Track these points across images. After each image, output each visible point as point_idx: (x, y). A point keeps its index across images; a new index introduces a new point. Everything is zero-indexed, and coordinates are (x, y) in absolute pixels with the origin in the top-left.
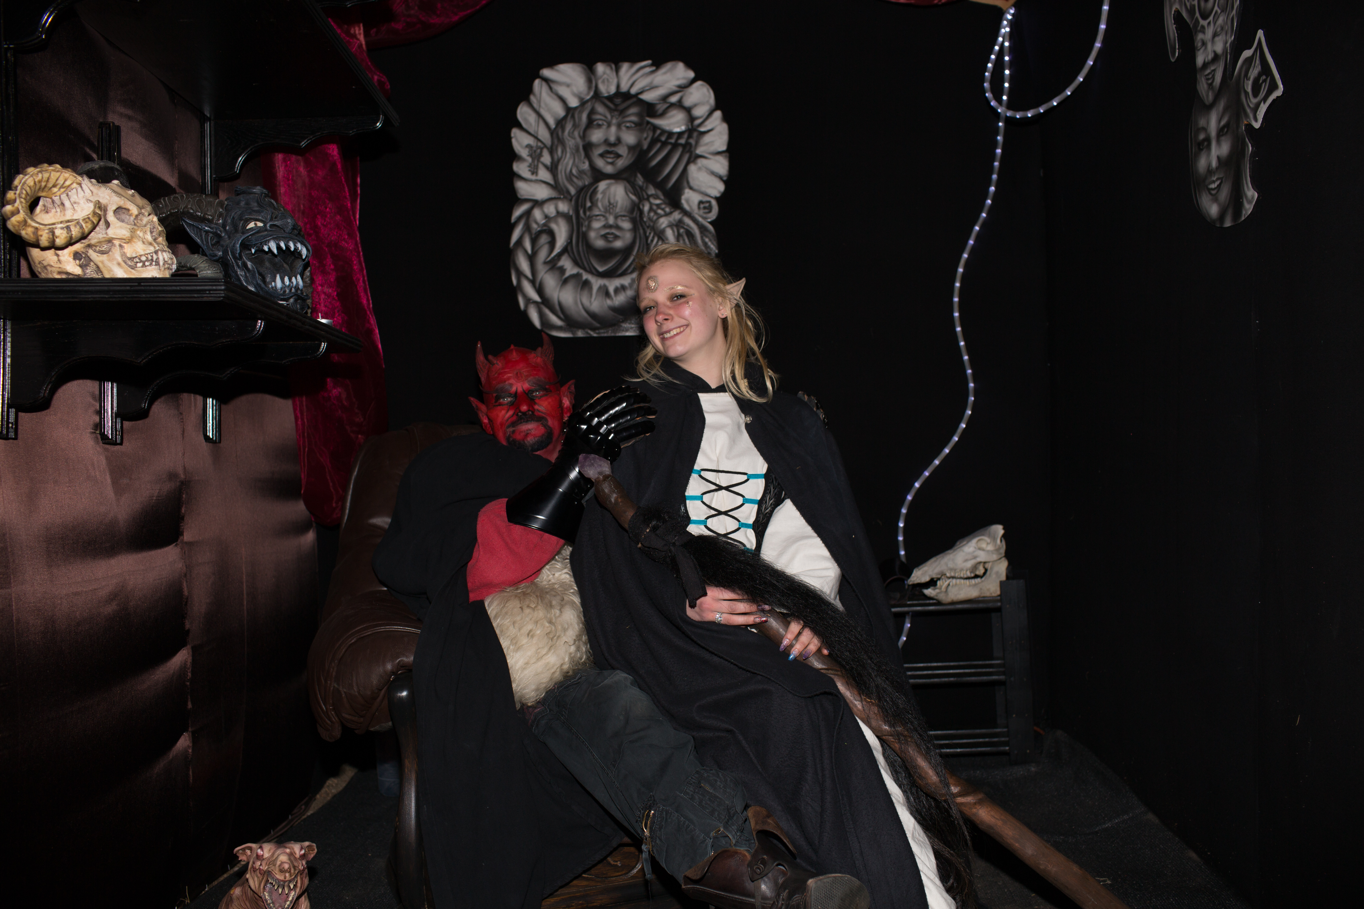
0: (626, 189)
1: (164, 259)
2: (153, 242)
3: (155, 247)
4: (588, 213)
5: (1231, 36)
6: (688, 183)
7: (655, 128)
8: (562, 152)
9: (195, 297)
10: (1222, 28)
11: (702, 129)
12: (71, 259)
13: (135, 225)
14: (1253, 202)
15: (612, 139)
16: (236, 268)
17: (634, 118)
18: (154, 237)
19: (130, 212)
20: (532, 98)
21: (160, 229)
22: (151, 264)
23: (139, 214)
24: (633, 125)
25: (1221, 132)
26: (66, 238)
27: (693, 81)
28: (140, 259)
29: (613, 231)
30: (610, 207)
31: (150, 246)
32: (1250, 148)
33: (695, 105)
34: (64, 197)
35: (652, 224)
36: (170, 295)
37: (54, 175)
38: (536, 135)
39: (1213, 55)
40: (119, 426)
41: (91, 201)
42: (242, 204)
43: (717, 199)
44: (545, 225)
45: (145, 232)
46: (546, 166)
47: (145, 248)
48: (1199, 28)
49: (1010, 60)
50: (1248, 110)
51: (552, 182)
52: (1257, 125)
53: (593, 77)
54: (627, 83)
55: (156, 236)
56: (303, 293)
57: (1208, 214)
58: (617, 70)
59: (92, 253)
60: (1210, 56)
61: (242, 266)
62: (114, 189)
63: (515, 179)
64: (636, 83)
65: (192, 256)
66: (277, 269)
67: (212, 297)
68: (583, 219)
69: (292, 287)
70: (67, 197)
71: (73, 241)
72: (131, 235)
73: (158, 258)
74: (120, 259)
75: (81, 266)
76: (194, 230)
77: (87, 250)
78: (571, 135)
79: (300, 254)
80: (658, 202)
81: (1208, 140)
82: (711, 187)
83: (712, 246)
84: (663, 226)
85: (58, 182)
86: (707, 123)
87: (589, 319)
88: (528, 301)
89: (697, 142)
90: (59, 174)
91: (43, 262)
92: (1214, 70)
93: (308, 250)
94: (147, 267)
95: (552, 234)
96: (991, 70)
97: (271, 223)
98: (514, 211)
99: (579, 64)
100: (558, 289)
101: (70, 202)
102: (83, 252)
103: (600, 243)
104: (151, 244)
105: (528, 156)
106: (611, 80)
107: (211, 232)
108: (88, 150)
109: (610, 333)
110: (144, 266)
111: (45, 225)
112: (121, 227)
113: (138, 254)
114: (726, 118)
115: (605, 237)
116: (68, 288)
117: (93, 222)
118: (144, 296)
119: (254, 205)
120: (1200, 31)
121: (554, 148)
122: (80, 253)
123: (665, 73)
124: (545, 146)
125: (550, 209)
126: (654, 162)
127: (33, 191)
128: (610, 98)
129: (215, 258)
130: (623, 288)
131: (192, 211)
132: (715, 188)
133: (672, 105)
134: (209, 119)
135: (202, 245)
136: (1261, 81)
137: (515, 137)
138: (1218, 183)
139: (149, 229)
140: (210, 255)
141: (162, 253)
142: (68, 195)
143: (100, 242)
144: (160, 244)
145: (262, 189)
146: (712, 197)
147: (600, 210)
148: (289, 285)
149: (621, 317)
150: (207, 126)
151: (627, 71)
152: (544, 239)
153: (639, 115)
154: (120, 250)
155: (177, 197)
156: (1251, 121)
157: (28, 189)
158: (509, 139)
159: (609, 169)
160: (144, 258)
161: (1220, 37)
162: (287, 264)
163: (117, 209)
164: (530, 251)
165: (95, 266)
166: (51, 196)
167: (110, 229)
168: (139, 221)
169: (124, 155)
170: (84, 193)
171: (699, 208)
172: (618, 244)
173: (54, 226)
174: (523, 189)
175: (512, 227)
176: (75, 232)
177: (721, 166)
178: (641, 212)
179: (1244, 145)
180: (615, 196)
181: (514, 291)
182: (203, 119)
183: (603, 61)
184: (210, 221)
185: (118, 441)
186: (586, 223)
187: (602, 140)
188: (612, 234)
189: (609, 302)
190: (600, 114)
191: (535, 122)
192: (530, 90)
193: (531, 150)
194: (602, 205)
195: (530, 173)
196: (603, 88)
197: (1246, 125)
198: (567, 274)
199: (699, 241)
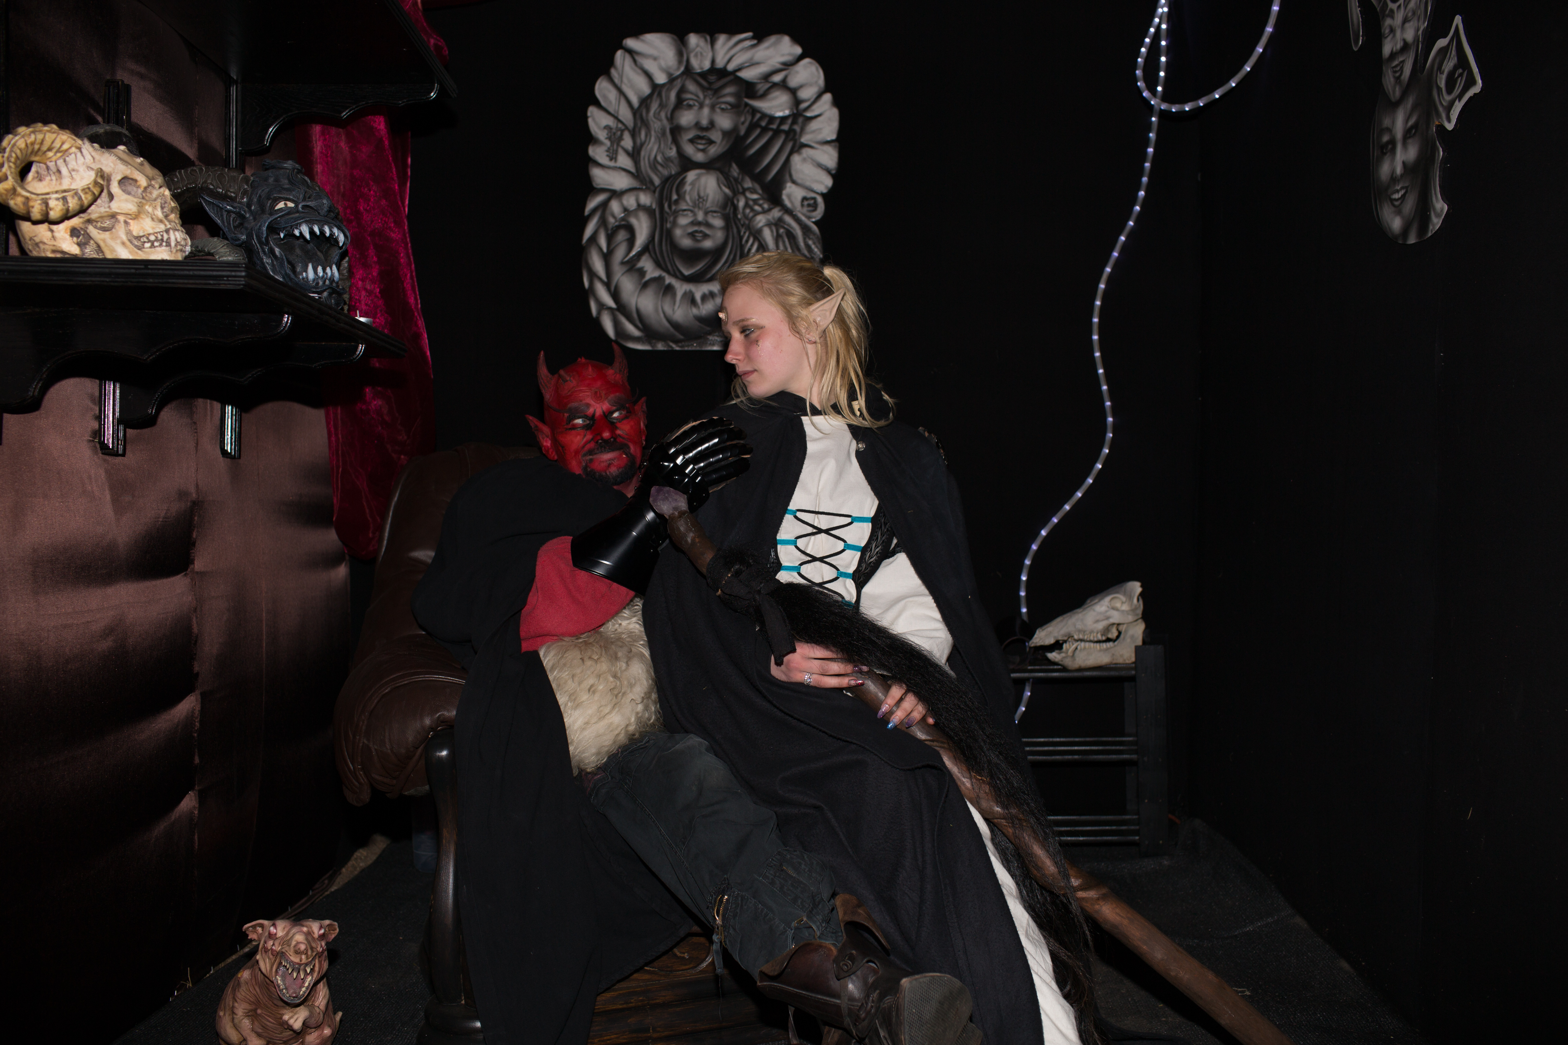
0: (718, 180)
1: (176, 239)
2: (164, 219)
3: (166, 225)
4: (674, 208)
5: (1424, 23)
6: (791, 176)
7: (754, 111)
8: (646, 136)
9: (210, 284)
10: (1414, 13)
11: (809, 114)
12: (68, 236)
13: (143, 198)
14: (1442, 215)
15: (705, 122)
16: (261, 254)
17: (730, 99)
18: (165, 214)
19: (138, 184)
20: (613, 71)
21: (173, 204)
22: (161, 245)
23: (149, 185)
24: (729, 107)
25: (1408, 134)
26: (62, 210)
27: (800, 58)
28: (148, 238)
29: (703, 229)
30: (700, 200)
31: (160, 224)
32: (1441, 153)
33: (801, 87)
34: (60, 163)
35: (747, 222)
36: (181, 281)
37: (49, 137)
38: (616, 115)
39: (1402, 44)
40: (121, 435)
41: (92, 169)
42: (271, 180)
43: (823, 195)
44: (623, 219)
45: (155, 208)
46: (626, 151)
47: (154, 226)
48: (1387, 12)
49: (1167, 45)
50: (1441, 109)
51: (633, 170)
52: (1450, 127)
53: (684, 50)
54: (723, 57)
55: (168, 212)
56: (339, 286)
57: (1390, 229)
58: (713, 43)
59: (92, 230)
60: (1399, 46)
61: (269, 253)
62: (119, 155)
63: (590, 165)
64: (734, 58)
65: (211, 239)
66: (310, 258)
67: (230, 284)
68: (668, 214)
69: (326, 279)
70: (64, 163)
71: (70, 215)
72: (138, 210)
73: (169, 238)
74: (124, 238)
75: (79, 244)
76: (214, 210)
77: (87, 225)
78: (657, 116)
79: (336, 241)
80: (755, 196)
81: (1393, 142)
82: (817, 181)
83: (816, 250)
84: (760, 225)
85: (54, 145)
86: (815, 107)
87: (672, 329)
88: (602, 306)
89: (802, 129)
90: (54, 136)
91: (35, 238)
92: (1403, 62)
93: (345, 236)
94: (157, 248)
95: (631, 230)
96: (1145, 55)
97: (304, 204)
98: (588, 202)
99: (668, 35)
100: (637, 294)
101: (68, 169)
102: (81, 228)
103: (686, 243)
104: (161, 221)
105: (606, 138)
106: (704, 54)
107: (234, 212)
108: (92, 112)
109: (694, 346)
110: (152, 246)
111: (38, 195)
112: (127, 201)
113: (146, 233)
114: (837, 102)
115: (692, 235)
116: (63, 269)
117: (94, 194)
118: (151, 280)
119: (285, 182)
120: (1388, 16)
121: (637, 130)
122: (79, 229)
123: (768, 48)
124: (627, 128)
125: (630, 201)
126: (752, 151)
127: (24, 155)
128: (704, 75)
129: (237, 243)
130: (712, 295)
131: (212, 187)
132: (821, 183)
133: (775, 85)
134: (236, 82)
135: (223, 227)
136: (1456, 76)
137: (592, 116)
138: (1402, 192)
139: (159, 204)
140: (232, 239)
141: (174, 232)
142: (65, 161)
143: (101, 217)
144: (172, 222)
145: (295, 164)
146: (817, 193)
147: (688, 205)
148: (323, 276)
149: (708, 329)
150: (233, 90)
151: (724, 44)
152: (622, 235)
153: (737, 95)
154: (125, 227)
155: (195, 170)
156: (1443, 121)
157: (18, 152)
158: (585, 118)
159: (699, 157)
160: (152, 238)
161: (1411, 23)
162: (321, 252)
163: (123, 179)
164: (605, 249)
165: (95, 245)
166: (45, 161)
167: (113, 202)
168: (148, 194)
169: (134, 119)
170: (84, 158)
171: (802, 205)
172: (708, 244)
173: (47, 196)
174: (599, 176)
175: (585, 220)
176: (73, 204)
177: (829, 157)
178: (735, 208)
179: (1434, 149)
180: (705, 188)
181: (586, 295)
182: (228, 82)
183: (696, 31)
184: (233, 200)
185: (120, 452)
186: (672, 219)
187: (693, 123)
188: (701, 232)
189: (695, 311)
190: (692, 93)
191: (616, 99)
192: (611, 63)
193: (610, 132)
194: (691, 199)
195: (608, 159)
196: (695, 63)
197: (1438, 126)
198: (648, 277)
199: (802, 244)
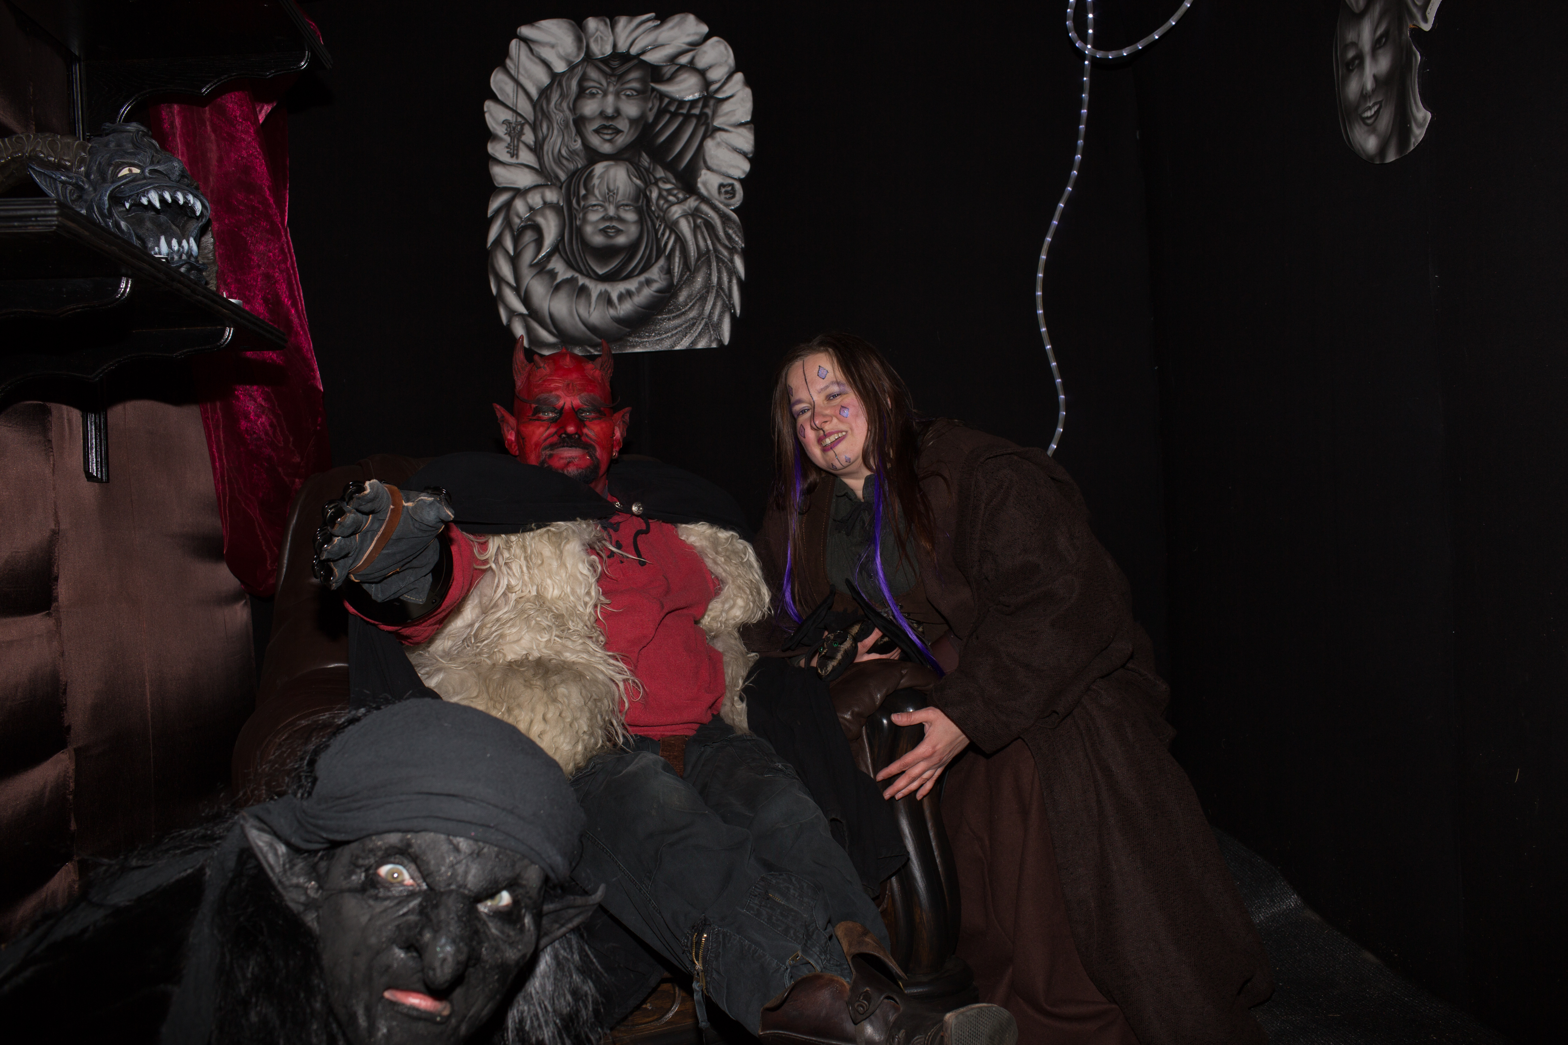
0: (628, 170)
4: (582, 203)
6: (705, 162)
7: (662, 96)
8: (548, 129)
9: (15, 227)
11: (720, 96)
14: (1425, 125)
15: (610, 111)
17: (635, 85)
20: (508, 62)
24: (635, 93)
25: (1377, 45)
27: (707, 37)
29: (614, 224)
30: (610, 194)
32: (1419, 58)
33: (710, 67)
35: (662, 214)
38: (514, 108)
43: (741, 180)
44: (529, 219)
46: (528, 146)
51: (537, 166)
53: (583, 35)
54: (625, 41)
57: (1364, 151)
58: (613, 27)
63: (490, 163)
64: (637, 42)
67: (39, 226)
68: (577, 210)
78: (558, 107)
80: (668, 186)
81: (1360, 57)
82: (733, 166)
83: (737, 239)
84: (676, 216)
86: (726, 88)
87: (589, 333)
88: (512, 313)
89: (714, 112)
95: (538, 230)
97: (151, 168)
98: (490, 203)
99: (565, 20)
100: (548, 298)
103: (598, 240)
105: (506, 134)
106: (605, 38)
114: (749, 82)
115: (604, 231)
121: (538, 123)
123: (672, 28)
124: (527, 122)
125: (535, 199)
126: (662, 138)
128: (605, 60)
130: (629, 294)
131: (42, 155)
132: (738, 167)
133: (682, 67)
134: (79, 59)
137: (489, 111)
138: (1376, 108)
146: (735, 179)
147: (598, 199)
149: (628, 330)
150: (77, 68)
151: (625, 27)
152: (529, 236)
153: (642, 80)
158: (481, 114)
159: (607, 148)
164: (512, 253)
171: (720, 193)
172: (621, 240)
174: (501, 175)
175: (489, 222)
177: (745, 140)
178: (648, 200)
179: (1410, 55)
180: (615, 181)
182: (68, 58)
183: (595, 15)
186: (581, 215)
187: (598, 112)
188: (613, 227)
189: (612, 312)
190: (594, 81)
191: (514, 92)
192: (506, 53)
193: (510, 127)
194: (600, 192)
195: (509, 155)
196: (595, 48)
197: (1412, 30)
198: (559, 279)
199: (721, 234)
